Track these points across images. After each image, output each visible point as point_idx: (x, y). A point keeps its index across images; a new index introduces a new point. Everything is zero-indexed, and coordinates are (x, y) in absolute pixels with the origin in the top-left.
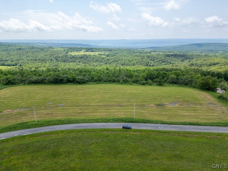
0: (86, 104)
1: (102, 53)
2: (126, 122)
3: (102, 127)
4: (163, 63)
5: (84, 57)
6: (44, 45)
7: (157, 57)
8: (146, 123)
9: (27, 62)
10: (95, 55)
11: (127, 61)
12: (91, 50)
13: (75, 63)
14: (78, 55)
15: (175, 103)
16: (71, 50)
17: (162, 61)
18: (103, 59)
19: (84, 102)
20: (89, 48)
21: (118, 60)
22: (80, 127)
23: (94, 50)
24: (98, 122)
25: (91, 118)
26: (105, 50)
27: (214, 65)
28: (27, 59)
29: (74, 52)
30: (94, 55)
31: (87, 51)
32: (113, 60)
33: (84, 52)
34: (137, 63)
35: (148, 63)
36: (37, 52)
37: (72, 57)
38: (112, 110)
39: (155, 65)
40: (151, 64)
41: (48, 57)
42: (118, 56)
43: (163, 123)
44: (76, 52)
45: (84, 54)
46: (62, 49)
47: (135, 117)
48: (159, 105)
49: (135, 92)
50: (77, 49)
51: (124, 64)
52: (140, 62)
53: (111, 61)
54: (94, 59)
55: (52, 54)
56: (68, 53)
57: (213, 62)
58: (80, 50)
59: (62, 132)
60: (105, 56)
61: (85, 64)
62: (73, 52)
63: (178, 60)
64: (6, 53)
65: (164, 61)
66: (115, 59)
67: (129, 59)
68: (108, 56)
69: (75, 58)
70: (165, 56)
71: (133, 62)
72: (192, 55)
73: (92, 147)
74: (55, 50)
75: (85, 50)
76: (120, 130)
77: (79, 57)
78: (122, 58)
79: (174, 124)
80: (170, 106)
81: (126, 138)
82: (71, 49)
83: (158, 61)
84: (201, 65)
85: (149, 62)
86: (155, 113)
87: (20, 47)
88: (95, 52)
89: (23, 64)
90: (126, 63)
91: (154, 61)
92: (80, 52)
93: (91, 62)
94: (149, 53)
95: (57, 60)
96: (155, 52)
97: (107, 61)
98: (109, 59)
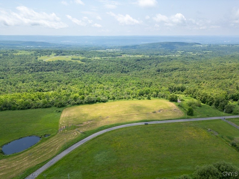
0: (120, 115)
1: (74, 57)
4: (135, 68)
7: (130, 62)
8: (152, 121)
11: (105, 68)
12: (61, 54)
14: (52, 61)
15: (160, 110)
17: (134, 66)
18: (80, 65)
19: (118, 114)
21: (95, 67)
23: (65, 53)
26: (76, 53)
29: (43, 56)
31: (58, 55)
32: (91, 67)
33: (55, 56)
34: (114, 69)
35: (124, 69)
37: (46, 64)
38: (134, 117)
39: (129, 70)
41: (19, 64)
42: (94, 62)
44: (46, 56)
46: (29, 53)
48: (154, 112)
50: (46, 53)
51: (103, 70)
52: (116, 68)
53: (89, 68)
54: (71, 66)
55: (22, 60)
57: (174, 68)
58: (48, 53)
60: (79, 61)
63: (147, 64)
65: (136, 66)
66: (92, 66)
67: (105, 65)
68: (83, 61)
70: (136, 61)
71: (110, 68)
72: (157, 58)
75: (55, 54)
77: (54, 63)
78: (98, 64)
82: (38, 53)
83: (131, 66)
84: (166, 70)
88: (67, 56)
91: (128, 66)
92: (50, 55)
93: (70, 69)
94: (120, 56)
95: (32, 68)
96: (125, 55)
97: (85, 67)
98: (86, 65)
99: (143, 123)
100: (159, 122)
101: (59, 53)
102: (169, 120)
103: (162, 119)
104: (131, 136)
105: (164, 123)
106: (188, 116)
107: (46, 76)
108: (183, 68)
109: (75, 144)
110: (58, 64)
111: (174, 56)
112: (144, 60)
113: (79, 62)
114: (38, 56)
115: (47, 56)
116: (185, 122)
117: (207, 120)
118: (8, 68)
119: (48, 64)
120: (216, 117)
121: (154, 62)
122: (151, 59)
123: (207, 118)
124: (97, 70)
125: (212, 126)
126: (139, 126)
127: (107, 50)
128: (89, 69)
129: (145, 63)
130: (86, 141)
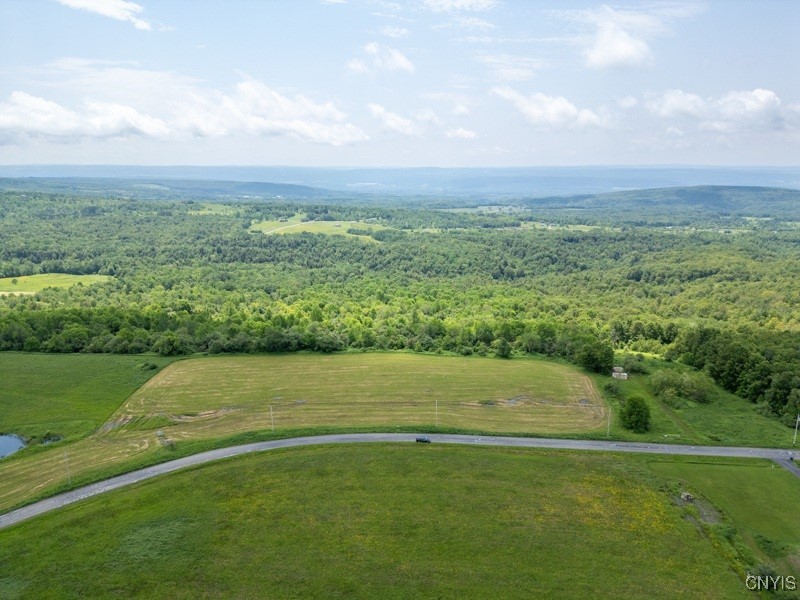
0: (349, 399)
1: (361, 225)
2: (422, 432)
3: (383, 441)
4: (551, 266)
5: (305, 242)
6: (163, 188)
7: (536, 245)
8: (456, 433)
9: (129, 259)
10: (339, 236)
11: (441, 259)
12: (323, 215)
13: (279, 266)
14: (285, 235)
15: (517, 398)
16: (259, 214)
17: (548, 259)
18: (364, 249)
19: (343, 396)
20: (316, 207)
21: (411, 256)
22: (346, 439)
23: (334, 214)
24: (375, 432)
25: (362, 425)
26: (370, 213)
27: (701, 276)
28: (127, 250)
30: (334, 236)
31: (312, 219)
32: (396, 254)
33: (303, 221)
34: (470, 265)
35: (506, 264)
36: (152, 223)
37: (264, 241)
38: (398, 411)
39: (526, 272)
40: (514, 267)
41: (189, 240)
42: (412, 241)
43: (483, 434)
44: (275, 222)
45: (305, 233)
46: (231, 212)
47: (437, 424)
48: (486, 403)
49: (446, 373)
50: (277, 211)
51: (431, 268)
52: (479, 261)
53: (389, 257)
54: (338, 250)
55: (201, 229)
56: (250, 224)
57: (699, 269)
58: (284, 212)
59: (320, 446)
60: (370, 237)
61: (310, 271)
62: (267, 219)
64: (51, 225)
65: (556, 259)
66: (403, 251)
67: (445, 250)
68: (379, 237)
69: (277, 244)
70: (562, 241)
71: (460, 260)
72: (651, 235)
73: (372, 464)
74: (207, 212)
75: (304, 216)
76: (413, 445)
77: (288, 241)
78: (423, 247)
79: (500, 435)
80: (505, 406)
81: (421, 454)
82: (258, 210)
83: (538, 259)
84: (664, 277)
85: (510, 261)
86: (475, 417)
87: (91, 205)
88: (337, 223)
89: (120, 269)
90: (437, 264)
91: (526, 258)
92: (290, 220)
93: (328, 261)
94: (513, 225)
95: (219, 251)
96: (532, 223)
97: (376, 256)
98: (383, 248)
99: (412, 438)
100: (478, 441)
101: (316, 213)
102: (526, 436)
103: (500, 431)
104: (325, 479)
105: (496, 447)
106: (623, 433)
107: (240, 275)
108: (738, 270)
109: (109, 478)
110: (298, 244)
111: (722, 231)
112: (595, 239)
113: (367, 239)
114: (253, 222)
115: (280, 219)
116: (590, 453)
117: (699, 457)
118: (153, 250)
119: (270, 242)
120: (752, 450)
121: (634, 249)
122: (623, 239)
123: (706, 448)
124: (411, 266)
125: (709, 482)
126: (388, 444)
127: (480, 208)
128: (389, 262)
129: (598, 251)
130: (156, 474)
